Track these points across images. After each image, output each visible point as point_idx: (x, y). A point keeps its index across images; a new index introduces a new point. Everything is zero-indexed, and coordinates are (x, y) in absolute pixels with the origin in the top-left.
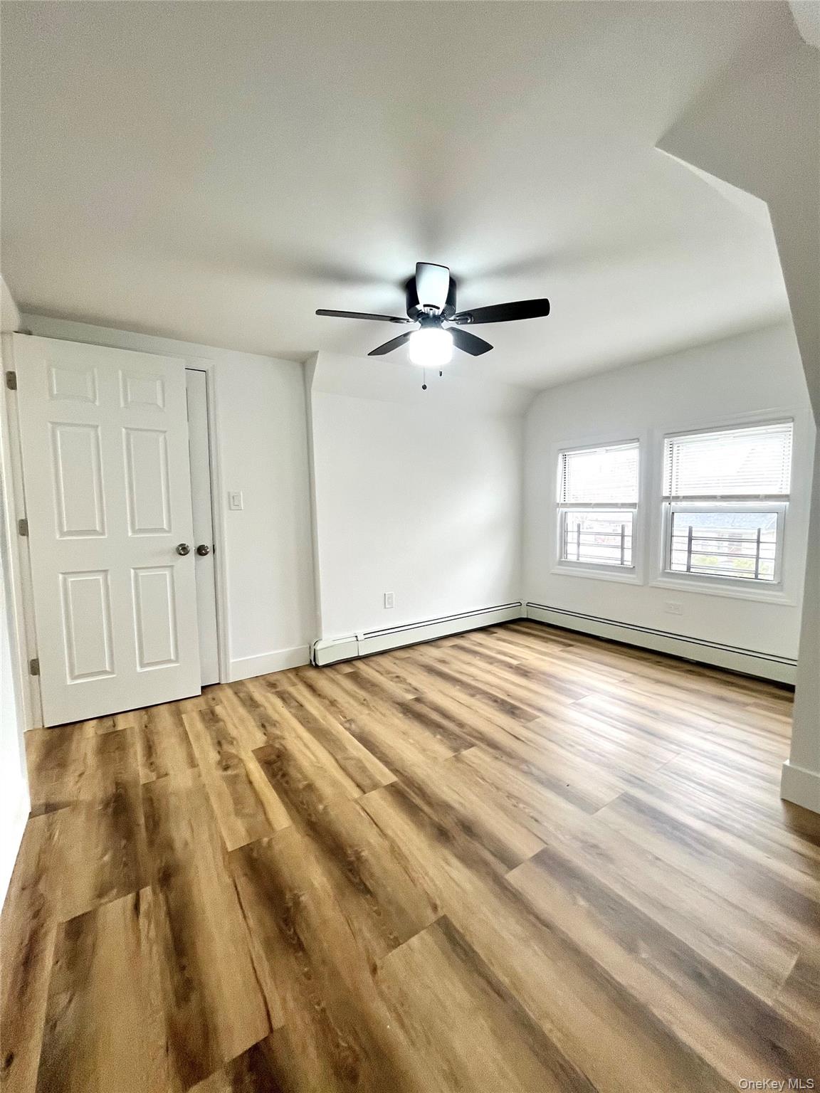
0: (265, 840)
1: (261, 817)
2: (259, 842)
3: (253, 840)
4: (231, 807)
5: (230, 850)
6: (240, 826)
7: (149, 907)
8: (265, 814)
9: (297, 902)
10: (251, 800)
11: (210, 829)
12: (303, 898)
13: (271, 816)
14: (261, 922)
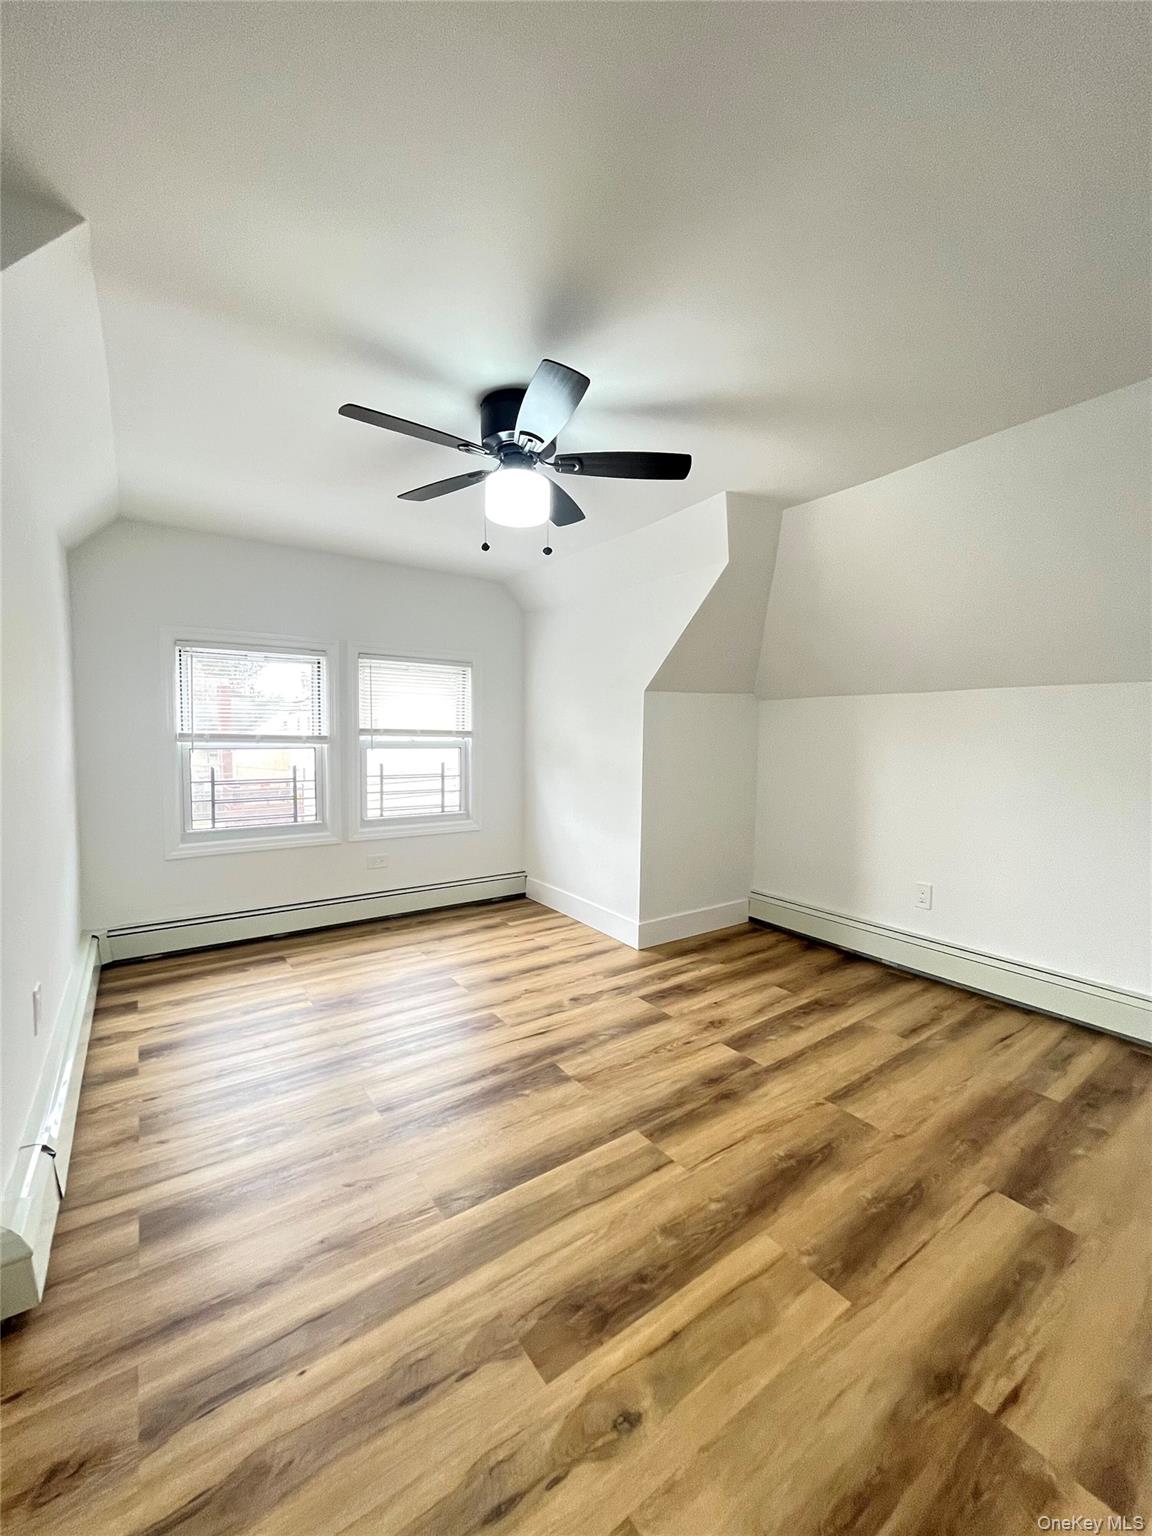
0: (805, 1260)
1: (765, 1282)
2: (813, 1268)
3: (813, 1275)
4: (757, 1346)
5: (847, 1304)
6: (794, 1309)
7: (998, 1377)
8: (754, 1278)
9: (875, 1200)
10: (727, 1316)
11: (823, 1359)
12: (869, 1196)
13: (757, 1267)
14: (919, 1226)
